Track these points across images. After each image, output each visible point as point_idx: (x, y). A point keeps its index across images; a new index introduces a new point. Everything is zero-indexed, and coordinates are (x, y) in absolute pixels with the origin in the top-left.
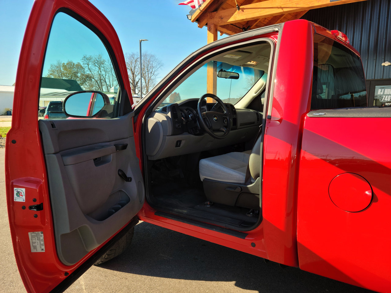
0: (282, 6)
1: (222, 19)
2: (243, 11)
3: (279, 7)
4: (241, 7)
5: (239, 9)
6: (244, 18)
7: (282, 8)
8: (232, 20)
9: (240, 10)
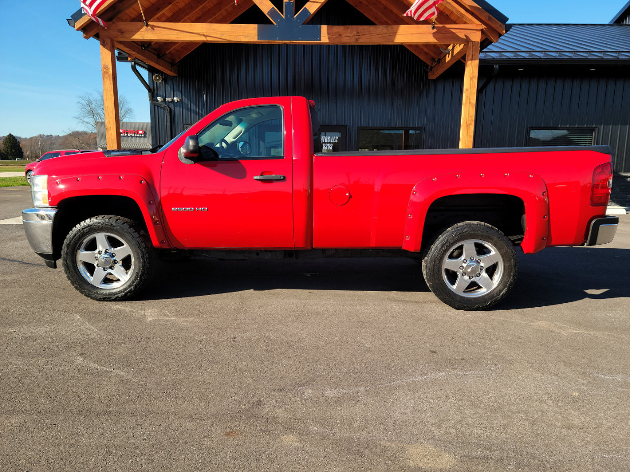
0: (205, 34)
1: (122, 33)
2: (154, 29)
3: (201, 33)
4: (149, 23)
5: (147, 25)
6: (156, 39)
7: (206, 36)
8: (137, 37)
9: (149, 27)
